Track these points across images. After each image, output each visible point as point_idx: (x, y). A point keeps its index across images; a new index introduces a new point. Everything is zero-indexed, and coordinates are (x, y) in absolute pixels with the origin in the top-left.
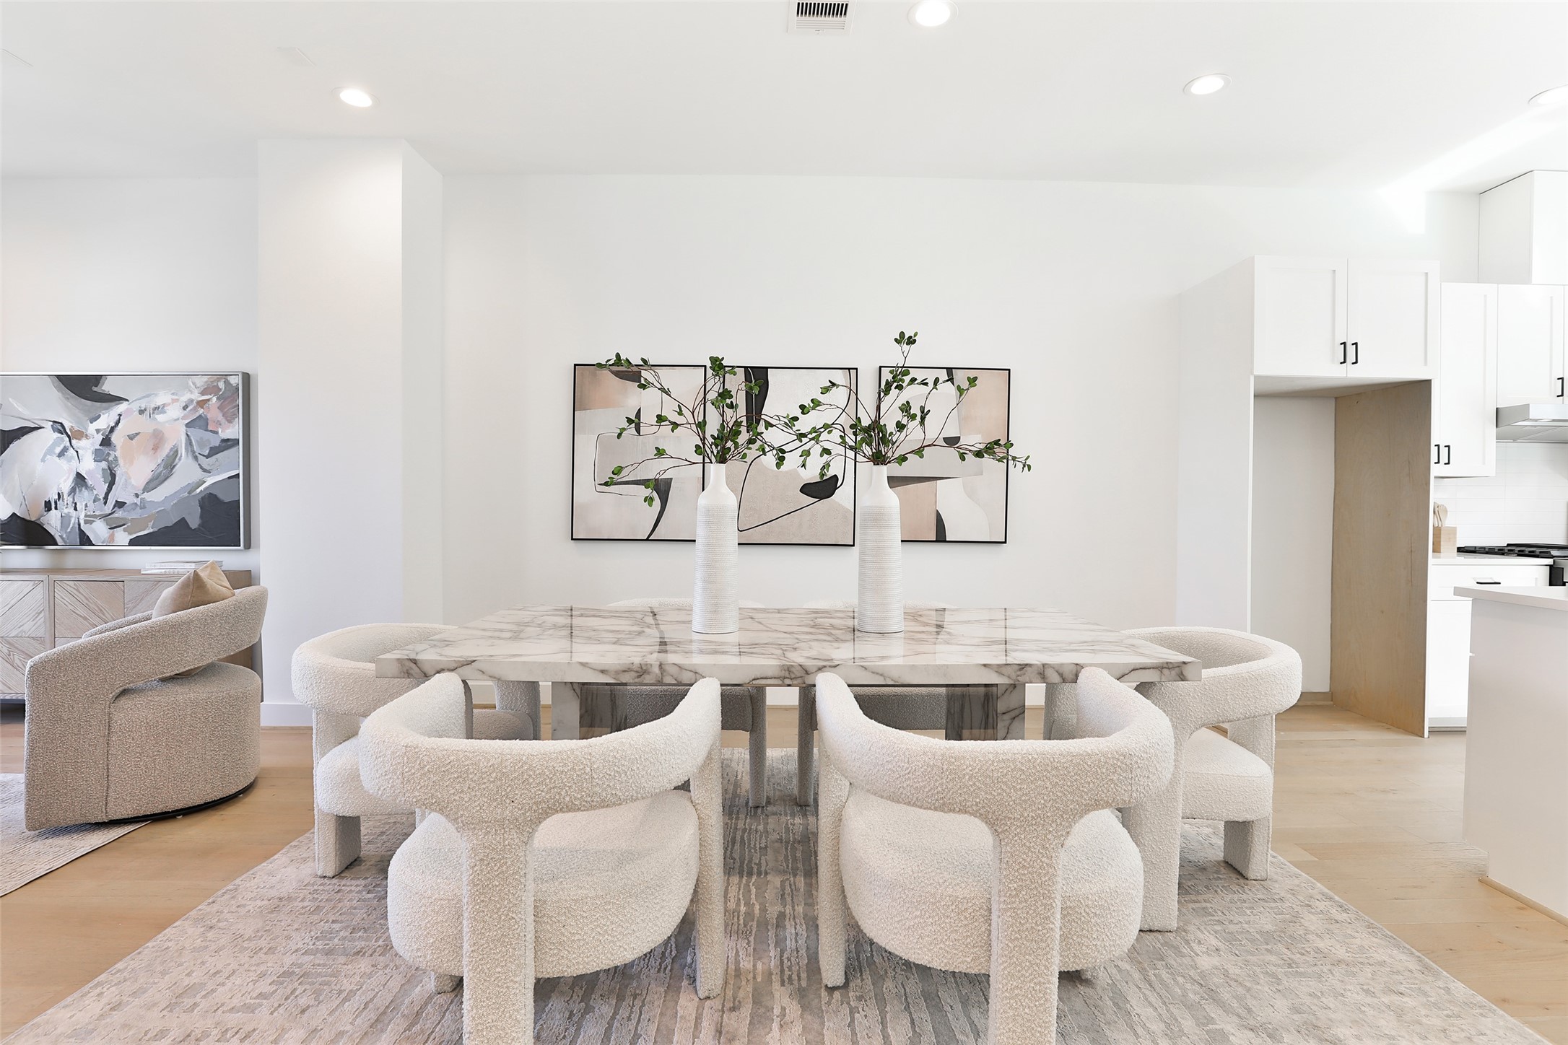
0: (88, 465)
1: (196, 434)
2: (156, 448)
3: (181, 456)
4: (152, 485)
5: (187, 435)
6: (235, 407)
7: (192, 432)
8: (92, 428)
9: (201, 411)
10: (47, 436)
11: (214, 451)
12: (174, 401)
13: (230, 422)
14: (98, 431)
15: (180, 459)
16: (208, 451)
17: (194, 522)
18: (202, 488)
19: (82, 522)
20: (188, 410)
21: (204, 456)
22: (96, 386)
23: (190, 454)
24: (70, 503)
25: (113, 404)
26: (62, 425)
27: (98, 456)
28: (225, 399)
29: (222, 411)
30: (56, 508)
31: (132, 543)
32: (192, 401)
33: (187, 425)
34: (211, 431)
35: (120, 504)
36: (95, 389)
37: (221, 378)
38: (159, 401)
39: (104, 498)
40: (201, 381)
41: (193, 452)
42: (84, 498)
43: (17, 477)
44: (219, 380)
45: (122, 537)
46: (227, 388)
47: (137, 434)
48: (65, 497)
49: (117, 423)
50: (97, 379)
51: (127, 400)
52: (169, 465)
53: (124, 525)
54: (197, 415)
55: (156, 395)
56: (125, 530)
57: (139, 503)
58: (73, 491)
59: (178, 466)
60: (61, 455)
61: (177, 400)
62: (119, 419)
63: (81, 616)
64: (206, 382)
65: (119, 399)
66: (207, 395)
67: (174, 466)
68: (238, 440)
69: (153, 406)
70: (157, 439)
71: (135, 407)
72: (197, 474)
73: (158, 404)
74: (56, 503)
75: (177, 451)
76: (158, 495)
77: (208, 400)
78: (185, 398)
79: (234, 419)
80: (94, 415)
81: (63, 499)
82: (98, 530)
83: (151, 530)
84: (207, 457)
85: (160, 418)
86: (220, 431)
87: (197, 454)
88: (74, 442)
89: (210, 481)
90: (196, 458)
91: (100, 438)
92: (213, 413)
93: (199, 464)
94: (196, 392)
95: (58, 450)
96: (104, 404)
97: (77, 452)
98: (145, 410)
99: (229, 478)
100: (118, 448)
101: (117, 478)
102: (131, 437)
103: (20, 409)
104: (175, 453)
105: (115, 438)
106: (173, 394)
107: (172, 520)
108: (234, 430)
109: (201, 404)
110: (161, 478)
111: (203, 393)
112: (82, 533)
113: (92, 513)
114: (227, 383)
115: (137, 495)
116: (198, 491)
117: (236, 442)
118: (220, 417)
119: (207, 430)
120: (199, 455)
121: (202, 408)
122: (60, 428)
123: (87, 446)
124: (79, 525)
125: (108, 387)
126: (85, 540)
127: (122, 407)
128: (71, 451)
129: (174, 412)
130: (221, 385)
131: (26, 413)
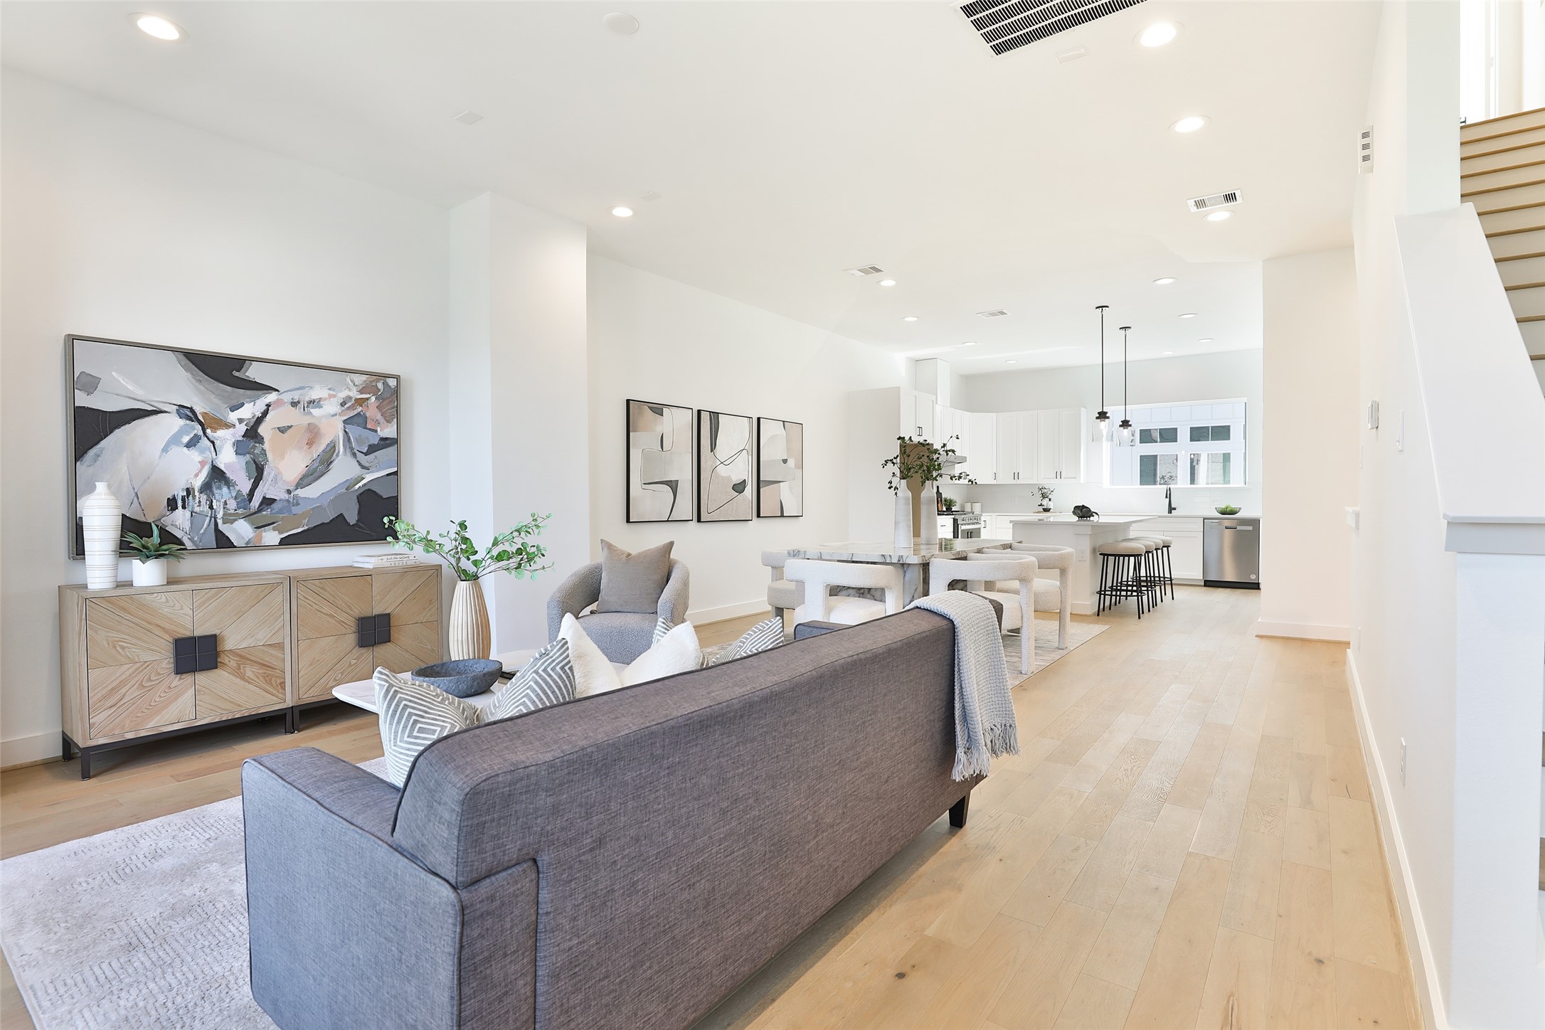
0: (228, 458)
1: (354, 431)
2: (310, 443)
3: (339, 452)
4: (306, 481)
5: (345, 431)
6: (393, 408)
7: (349, 428)
8: (233, 417)
9: (360, 409)
10: (172, 423)
11: (372, 449)
12: (331, 396)
13: (389, 422)
14: (241, 421)
15: (337, 455)
16: (366, 449)
17: (352, 518)
18: (360, 484)
19: (220, 522)
20: (346, 406)
21: (362, 453)
22: (239, 371)
23: (348, 450)
24: (203, 502)
25: (260, 392)
26: (191, 409)
27: (239, 448)
28: (384, 400)
29: (380, 411)
30: (184, 507)
31: (286, 542)
32: (350, 398)
33: (345, 422)
34: (370, 429)
35: (268, 502)
36: (236, 374)
37: (380, 380)
38: (315, 394)
39: (248, 495)
40: (360, 379)
41: (352, 449)
42: (223, 493)
43: (125, 469)
44: (378, 381)
45: (272, 537)
46: (386, 390)
47: (290, 427)
48: (197, 494)
49: (265, 413)
50: (238, 363)
51: (278, 391)
52: (325, 462)
53: (274, 523)
54: (356, 412)
55: (311, 388)
56: (274, 529)
57: (291, 500)
58: (206, 488)
59: (335, 462)
60: (188, 445)
61: (334, 396)
62: (268, 409)
64: (365, 381)
65: (268, 389)
66: (366, 394)
67: (331, 462)
68: (397, 440)
69: (307, 399)
70: (313, 434)
71: (287, 398)
72: (357, 471)
73: (314, 397)
74: (183, 499)
75: (334, 447)
76: (312, 492)
77: (367, 399)
78: (343, 394)
79: (393, 420)
80: (234, 403)
81: (194, 497)
82: (240, 531)
83: (306, 528)
84: (366, 454)
85: (315, 412)
86: (379, 430)
87: (355, 451)
88: (208, 431)
89: (369, 477)
90: (354, 455)
91: (242, 429)
92: (372, 412)
93: (358, 461)
94: (355, 389)
95: (186, 439)
96: (248, 392)
97: (213, 443)
98: (299, 402)
99: (388, 475)
100: (266, 440)
101: (265, 473)
102: (282, 430)
103: (130, 387)
104: (332, 448)
105: (262, 430)
106: (330, 389)
107: (329, 516)
108: (388, 431)
109: (360, 402)
110: (316, 475)
111: (361, 392)
112: (218, 533)
113: (233, 512)
114: (385, 384)
115: (289, 492)
116: (357, 487)
117: (389, 442)
118: (379, 416)
119: (367, 429)
120: (357, 452)
121: (361, 406)
122: (188, 413)
123: (227, 439)
124: (216, 524)
125: (254, 373)
126: (223, 542)
127: (272, 397)
128: (205, 441)
129: (331, 407)
130: (380, 386)
131: (140, 393)
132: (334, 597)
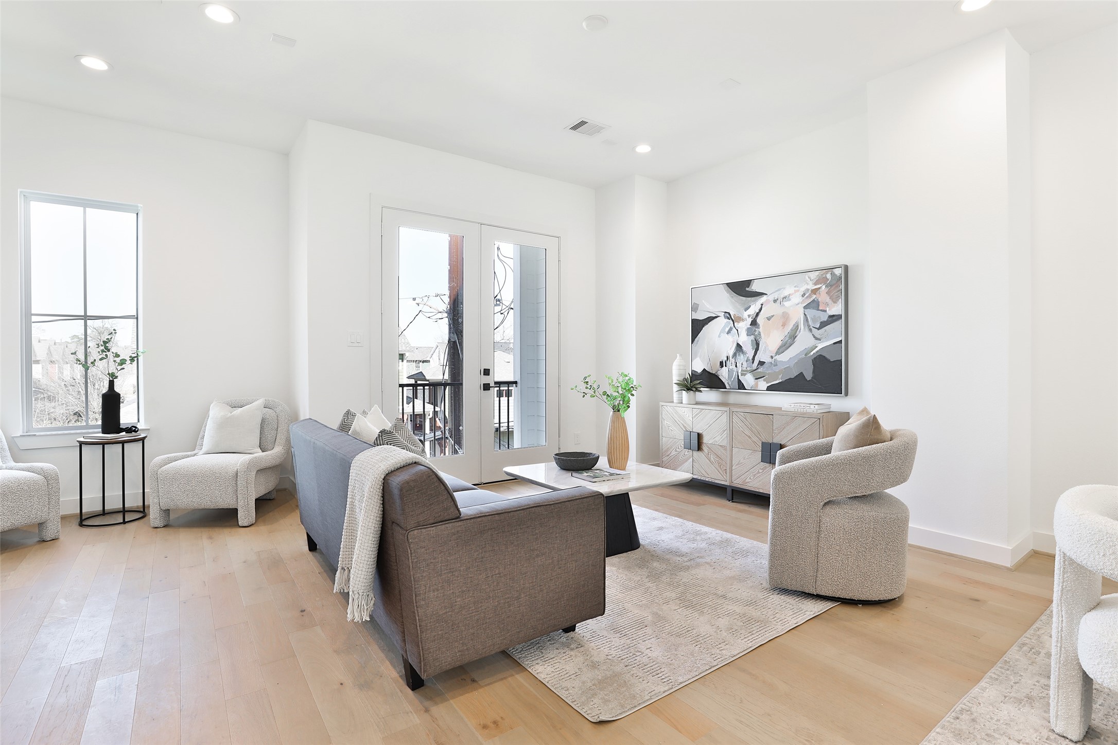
0: (744, 338)
1: (811, 313)
2: (784, 325)
3: (801, 329)
4: (781, 350)
5: (805, 314)
6: (839, 291)
7: (808, 312)
8: (746, 314)
9: (814, 297)
10: (722, 322)
11: (823, 325)
12: (796, 291)
13: (835, 302)
14: (749, 316)
15: (800, 332)
16: (819, 325)
17: (809, 376)
18: (814, 351)
19: (740, 374)
20: (805, 297)
21: (816, 328)
22: (748, 287)
23: (807, 327)
24: (733, 363)
25: (758, 297)
26: (729, 313)
27: (749, 332)
28: (831, 286)
29: (829, 295)
30: (726, 366)
31: (770, 388)
32: (808, 290)
33: (805, 307)
34: (821, 310)
35: (761, 363)
36: (747, 289)
37: (829, 271)
38: (786, 293)
39: (752, 359)
40: (814, 275)
41: (809, 326)
42: (741, 359)
43: (706, 347)
44: (827, 273)
45: (763, 385)
46: (833, 278)
47: (772, 316)
48: (731, 359)
49: (760, 310)
50: (748, 283)
51: (767, 294)
52: (793, 337)
53: (764, 377)
54: (812, 299)
55: (784, 288)
56: (764, 380)
57: (773, 362)
58: (735, 355)
59: (798, 336)
60: (729, 332)
61: (798, 291)
62: (762, 307)
63: (747, 435)
64: (818, 275)
65: (761, 294)
66: (819, 284)
67: (796, 337)
68: (841, 315)
69: (782, 296)
70: (785, 317)
71: (771, 298)
72: (812, 341)
73: (785, 295)
74: (726, 362)
75: (798, 326)
76: (785, 357)
77: (819, 288)
78: (803, 289)
79: (838, 300)
80: (746, 306)
81: (730, 360)
82: (748, 380)
83: (780, 381)
84: (819, 329)
85: (787, 304)
86: (828, 309)
87: (811, 327)
88: (735, 324)
89: (820, 346)
90: (811, 330)
91: (750, 320)
92: (823, 297)
93: (813, 335)
94: (811, 283)
95: (727, 330)
96: (753, 298)
97: (737, 330)
98: (777, 299)
99: (834, 343)
100: (761, 326)
101: (760, 346)
102: (769, 319)
103: (708, 306)
104: (796, 328)
105: (759, 320)
106: (795, 287)
107: (793, 374)
108: (837, 309)
109: (814, 291)
110: (787, 346)
111: (815, 284)
112: (739, 381)
113: (745, 369)
114: (833, 274)
115: (772, 357)
116: (812, 353)
117: (839, 317)
118: (828, 299)
119: (819, 310)
120: (813, 328)
121: (815, 294)
122: (728, 316)
123: (744, 326)
124: (738, 376)
125: (755, 287)
126: (741, 386)
127: (763, 299)
128: (734, 330)
129: (796, 299)
130: (829, 276)
131: (711, 308)
132: (751, 425)
